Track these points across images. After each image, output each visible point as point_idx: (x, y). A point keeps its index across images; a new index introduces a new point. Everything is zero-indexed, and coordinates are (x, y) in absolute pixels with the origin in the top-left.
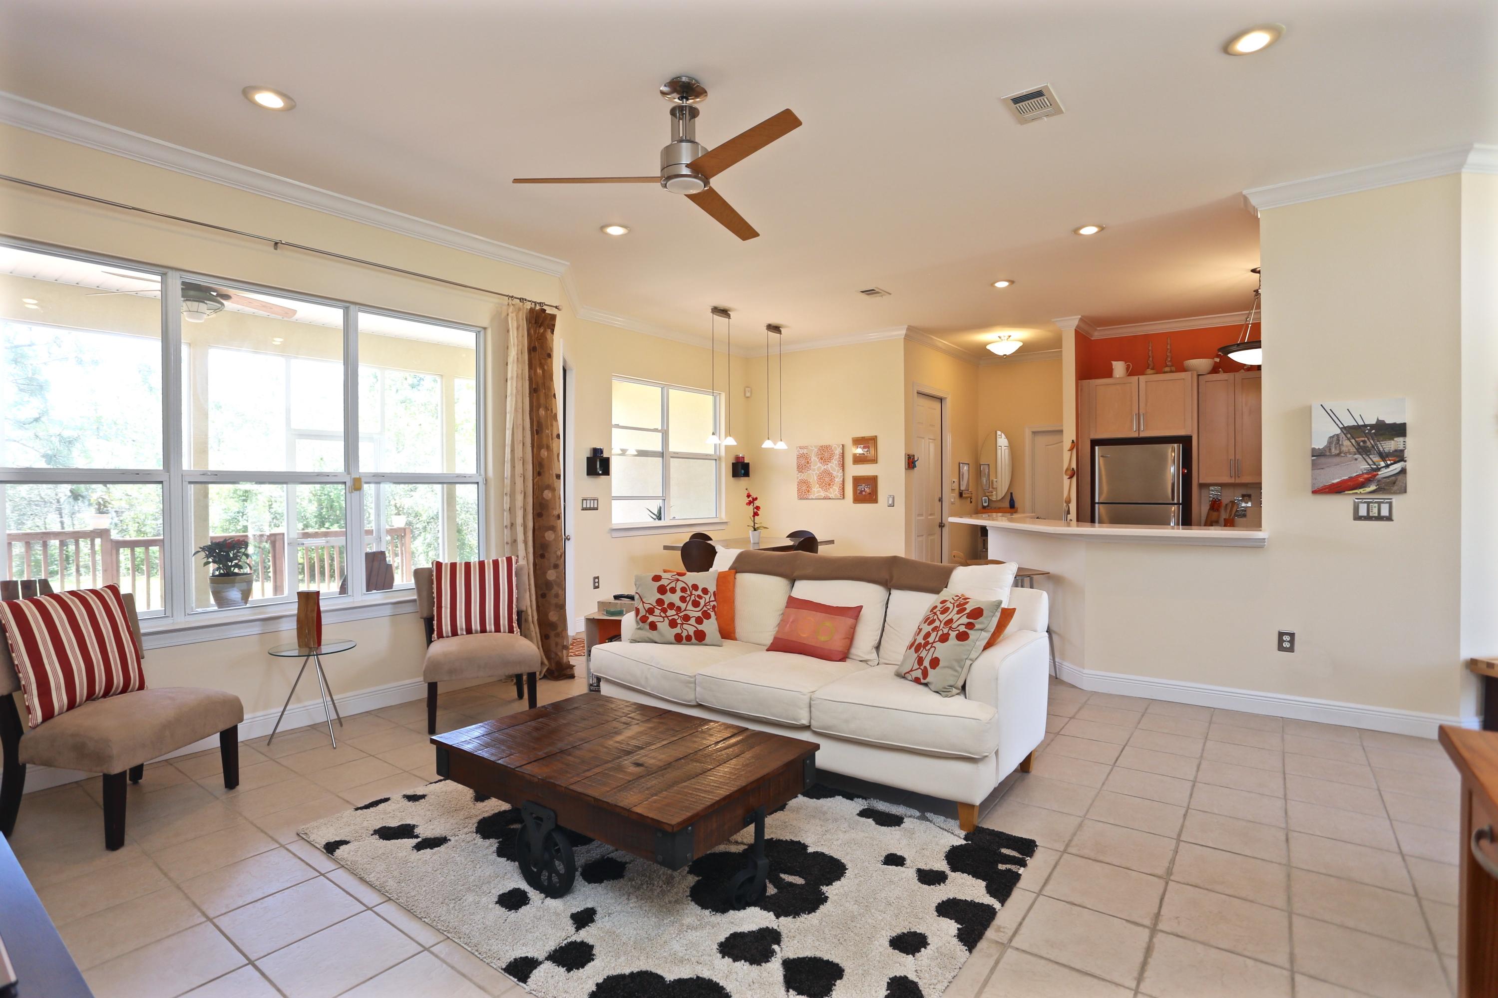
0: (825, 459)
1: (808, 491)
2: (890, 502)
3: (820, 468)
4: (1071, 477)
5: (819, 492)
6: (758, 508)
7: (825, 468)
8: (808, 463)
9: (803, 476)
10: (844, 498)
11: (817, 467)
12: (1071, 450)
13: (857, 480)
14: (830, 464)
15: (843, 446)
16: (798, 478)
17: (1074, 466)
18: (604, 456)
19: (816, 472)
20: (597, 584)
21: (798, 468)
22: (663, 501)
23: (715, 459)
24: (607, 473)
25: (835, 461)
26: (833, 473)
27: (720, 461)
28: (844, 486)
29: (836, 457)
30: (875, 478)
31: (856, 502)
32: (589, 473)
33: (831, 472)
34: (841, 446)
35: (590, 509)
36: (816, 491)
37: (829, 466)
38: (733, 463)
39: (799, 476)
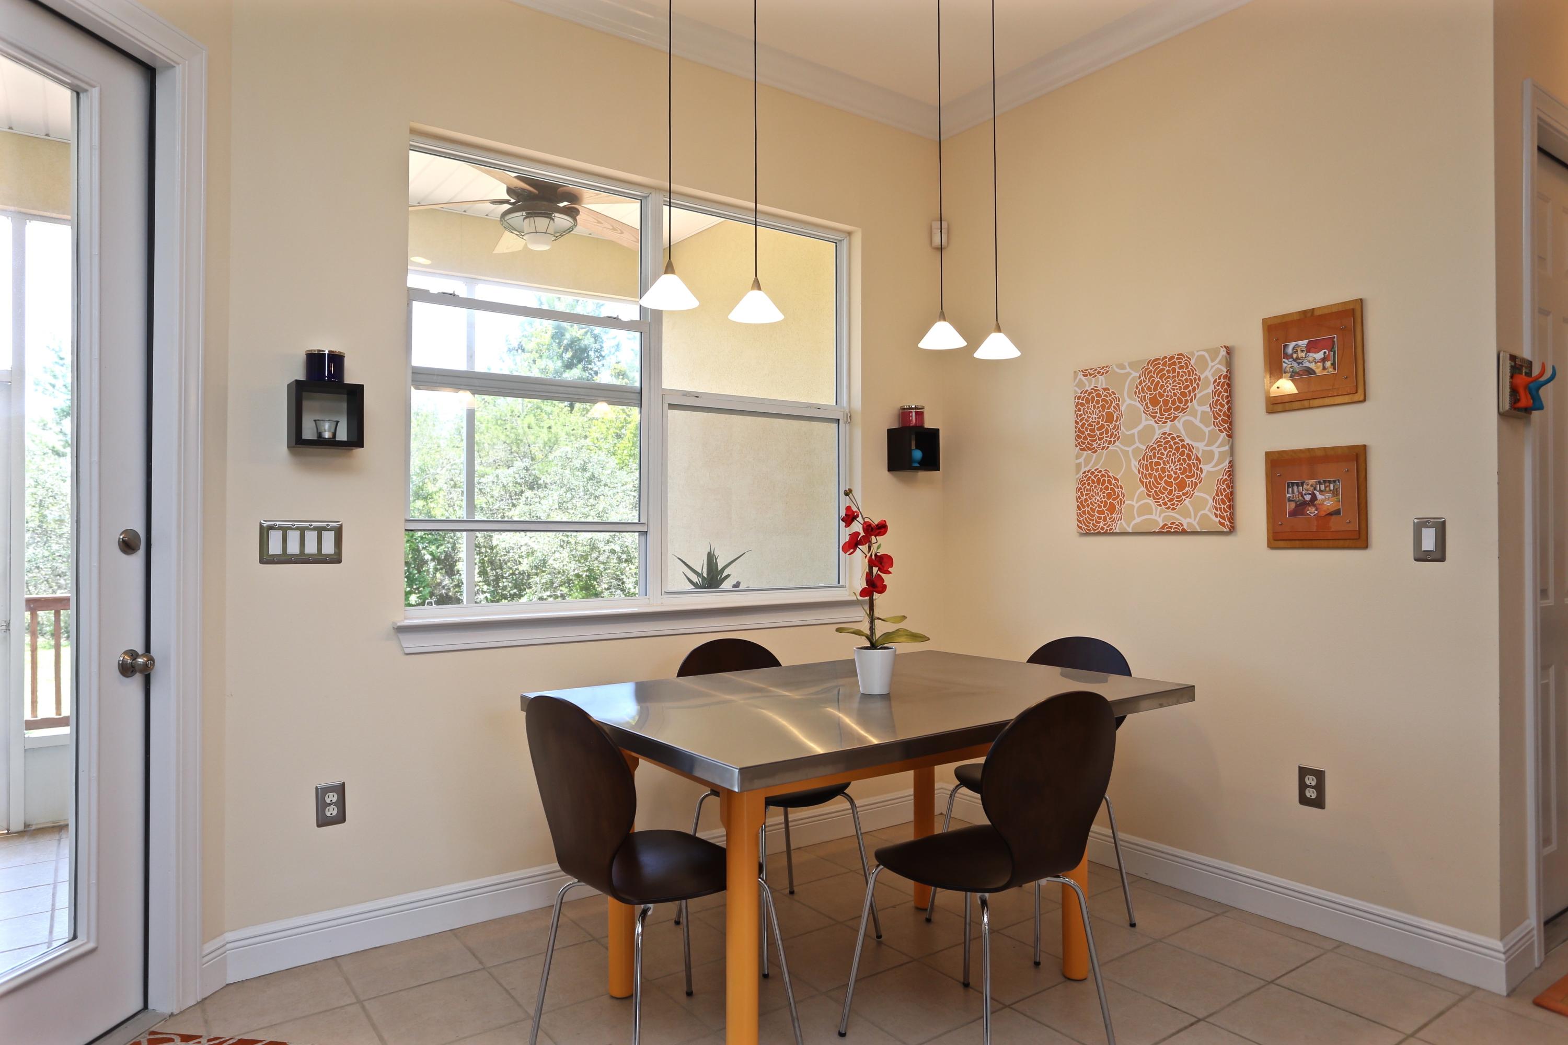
0: (1166, 402)
1: (1112, 509)
2: (1428, 545)
3: (1148, 430)
5: (1145, 510)
6: (882, 562)
7: (1167, 430)
8: (1110, 417)
9: (1096, 461)
10: (1232, 530)
11: (1139, 427)
13: (1285, 465)
14: (1183, 418)
15: (1229, 351)
16: (1078, 466)
18: (350, 378)
19: (1138, 444)
20: (332, 811)
21: (1079, 437)
22: (643, 538)
23: (839, 420)
24: (356, 440)
25: (1200, 404)
26: (1195, 444)
27: (847, 425)
28: (1232, 487)
29: (1206, 391)
30: (1357, 456)
31: (1281, 543)
32: (297, 441)
33: (1187, 441)
34: (1223, 352)
35: (302, 559)
36: (1137, 506)
37: (1179, 424)
38: (889, 430)
39: (1081, 460)
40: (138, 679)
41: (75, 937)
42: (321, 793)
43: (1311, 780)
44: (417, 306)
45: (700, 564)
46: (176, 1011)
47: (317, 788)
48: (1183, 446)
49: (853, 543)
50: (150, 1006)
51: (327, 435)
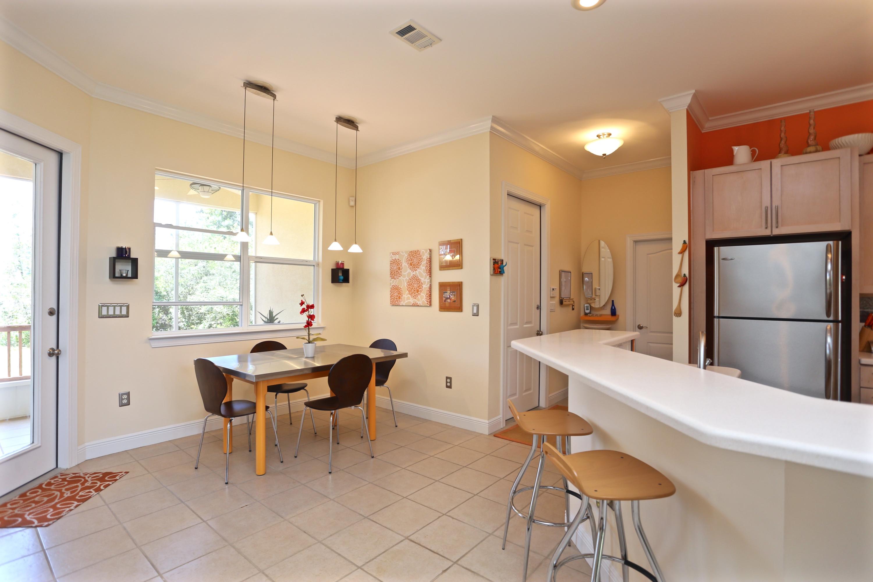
0: (414, 265)
1: (399, 298)
2: (475, 311)
3: (409, 274)
4: (682, 285)
5: (408, 299)
6: (312, 317)
7: (414, 274)
8: (399, 269)
9: (395, 282)
10: (430, 305)
11: (407, 272)
12: (682, 252)
13: (443, 286)
14: (419, 270)
15: (430, 251)
16: (391, 283)
17: (685, 271)
18: (133, 256)
19: (406, 278)
20: (125, 401)
21: (391, 274)
22: (241, 306)
23: (314, 265)
24: (135, 276)
25: (423, 266)
26: (421, 279)
27: (317, 267)
28: (431, 292)
29: (424, 262)
30: (460, 285)
31: (442, 310)
32: (113, 276)
33: (419, 278)
34: (428, 251)
35: (114, 316)
36: (406, 297)
37: (417, 272)
38: (332, 269)
39: (391, 282)
40: (54, 358)
41: (33, 442)
42: (121, 396)
43: (448, 380)
44: (157, 229)
45: (267, 314)
46: (69, 468)
47: (119, 394)
48: (418, 279)
49: (303, 311)
50: (59, 466)
51: (124, 275)
